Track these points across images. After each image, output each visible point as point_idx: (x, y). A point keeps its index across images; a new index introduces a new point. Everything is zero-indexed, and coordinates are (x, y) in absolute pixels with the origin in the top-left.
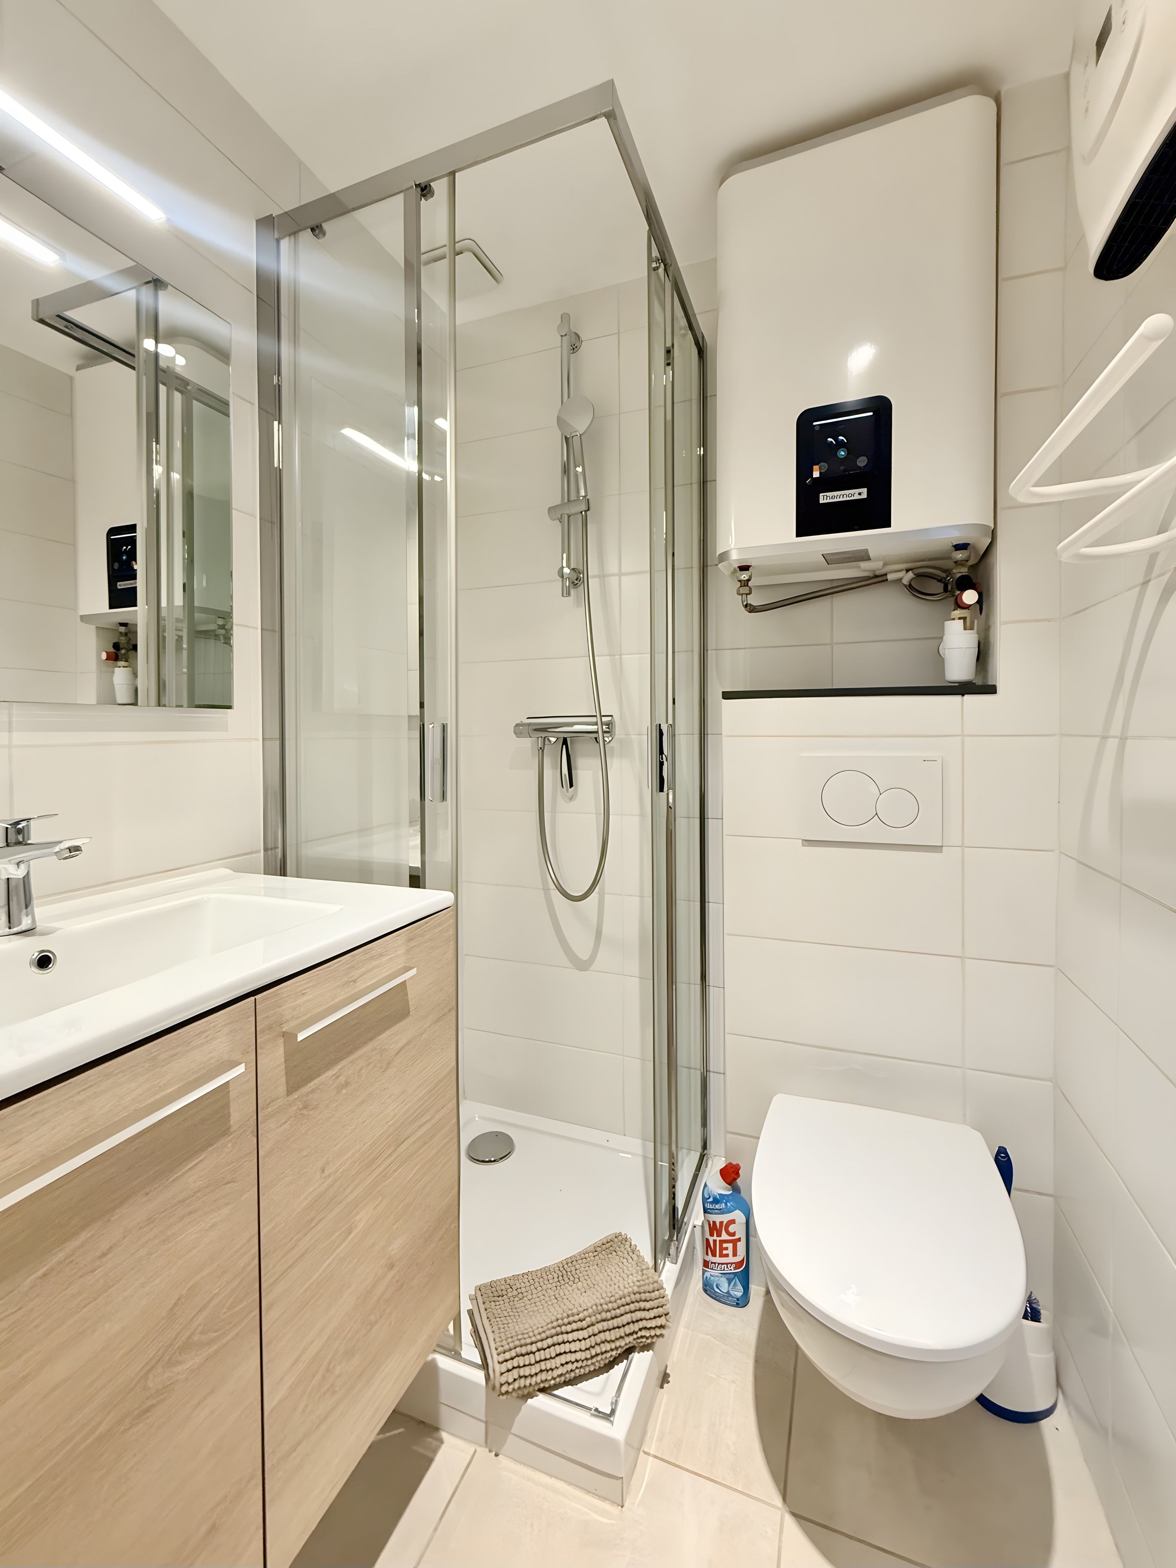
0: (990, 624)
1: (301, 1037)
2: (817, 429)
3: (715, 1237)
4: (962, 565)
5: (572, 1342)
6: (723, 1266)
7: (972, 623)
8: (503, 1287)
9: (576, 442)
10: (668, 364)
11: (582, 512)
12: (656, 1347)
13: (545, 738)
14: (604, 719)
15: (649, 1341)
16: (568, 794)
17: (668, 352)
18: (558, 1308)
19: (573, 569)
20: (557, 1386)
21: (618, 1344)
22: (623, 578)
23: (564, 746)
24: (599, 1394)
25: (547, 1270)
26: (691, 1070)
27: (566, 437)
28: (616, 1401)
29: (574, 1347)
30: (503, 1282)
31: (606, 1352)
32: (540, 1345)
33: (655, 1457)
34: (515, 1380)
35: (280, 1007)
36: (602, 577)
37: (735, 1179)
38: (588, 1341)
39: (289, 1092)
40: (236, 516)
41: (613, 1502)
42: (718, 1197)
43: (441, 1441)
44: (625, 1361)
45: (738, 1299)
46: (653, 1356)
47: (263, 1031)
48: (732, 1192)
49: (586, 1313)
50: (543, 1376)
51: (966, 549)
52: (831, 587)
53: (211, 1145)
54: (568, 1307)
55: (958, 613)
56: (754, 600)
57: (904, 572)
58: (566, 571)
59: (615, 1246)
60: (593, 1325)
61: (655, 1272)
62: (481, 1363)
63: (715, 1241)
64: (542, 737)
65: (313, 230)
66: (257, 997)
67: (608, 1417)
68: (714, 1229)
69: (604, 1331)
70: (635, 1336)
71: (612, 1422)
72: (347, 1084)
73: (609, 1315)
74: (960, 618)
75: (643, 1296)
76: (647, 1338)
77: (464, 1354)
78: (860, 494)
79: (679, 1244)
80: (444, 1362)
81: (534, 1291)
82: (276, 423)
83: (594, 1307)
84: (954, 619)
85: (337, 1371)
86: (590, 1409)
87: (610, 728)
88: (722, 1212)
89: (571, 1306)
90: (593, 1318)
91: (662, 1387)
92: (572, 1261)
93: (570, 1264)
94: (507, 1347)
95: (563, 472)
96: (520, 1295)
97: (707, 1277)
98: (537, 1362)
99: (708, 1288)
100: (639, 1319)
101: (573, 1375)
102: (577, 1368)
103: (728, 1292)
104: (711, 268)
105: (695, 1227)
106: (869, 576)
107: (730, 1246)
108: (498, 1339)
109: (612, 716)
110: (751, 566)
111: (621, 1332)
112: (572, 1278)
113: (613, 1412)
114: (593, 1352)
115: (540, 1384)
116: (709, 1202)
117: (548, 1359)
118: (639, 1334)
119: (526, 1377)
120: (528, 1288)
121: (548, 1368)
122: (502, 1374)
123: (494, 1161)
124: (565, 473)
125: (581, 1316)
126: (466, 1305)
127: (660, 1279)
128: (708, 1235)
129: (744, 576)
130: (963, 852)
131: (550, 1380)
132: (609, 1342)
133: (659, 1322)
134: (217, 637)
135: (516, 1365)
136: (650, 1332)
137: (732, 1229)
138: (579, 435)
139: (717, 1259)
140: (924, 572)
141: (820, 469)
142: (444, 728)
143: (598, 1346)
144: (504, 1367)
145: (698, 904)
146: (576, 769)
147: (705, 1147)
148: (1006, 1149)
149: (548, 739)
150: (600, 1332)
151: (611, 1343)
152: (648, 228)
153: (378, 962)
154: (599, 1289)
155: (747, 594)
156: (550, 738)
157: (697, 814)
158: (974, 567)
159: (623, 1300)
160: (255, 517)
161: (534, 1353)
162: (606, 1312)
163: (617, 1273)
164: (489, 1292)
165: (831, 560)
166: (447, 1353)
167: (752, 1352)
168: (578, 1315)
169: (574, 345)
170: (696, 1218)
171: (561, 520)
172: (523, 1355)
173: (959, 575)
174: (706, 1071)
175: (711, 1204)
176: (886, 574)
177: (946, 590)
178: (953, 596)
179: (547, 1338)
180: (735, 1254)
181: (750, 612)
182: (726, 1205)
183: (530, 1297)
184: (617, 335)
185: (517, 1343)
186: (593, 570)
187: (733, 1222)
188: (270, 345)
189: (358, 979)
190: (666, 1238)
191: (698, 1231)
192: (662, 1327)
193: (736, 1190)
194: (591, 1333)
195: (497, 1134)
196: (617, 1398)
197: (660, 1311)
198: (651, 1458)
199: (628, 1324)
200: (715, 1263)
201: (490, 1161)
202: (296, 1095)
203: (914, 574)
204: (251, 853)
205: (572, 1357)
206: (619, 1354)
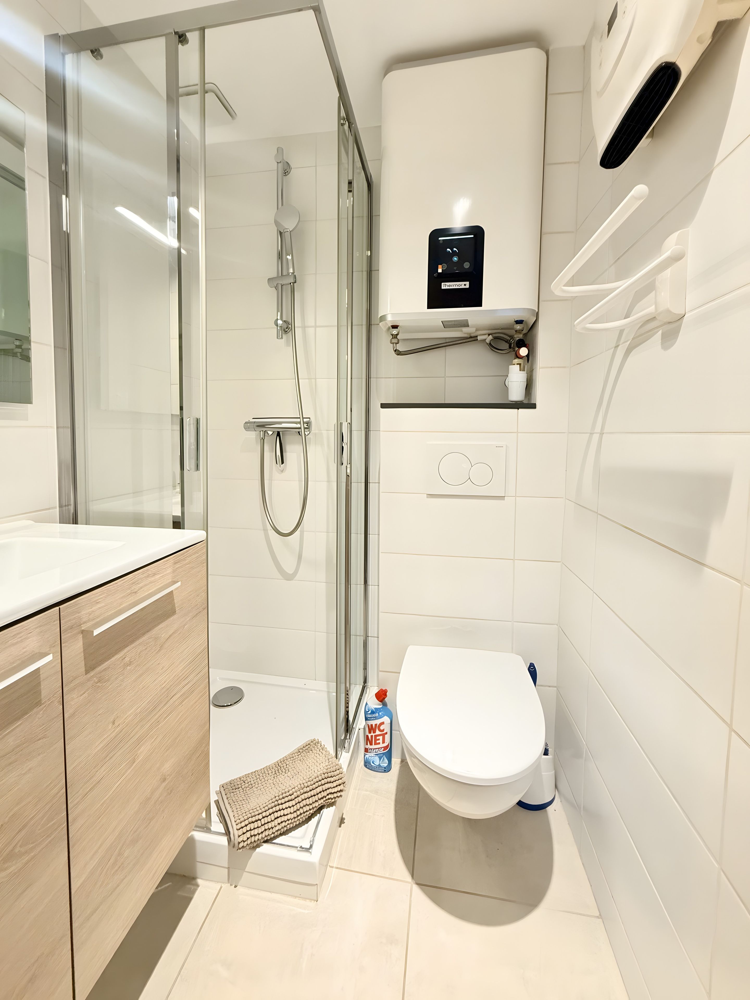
0: (534, 368)
1: (96, 632)
2: (441, 242)
3: (372, 734)
4: (520, 333)
5: (285, 809)
6: (376, 750)
7: (524, 367)
8: (239, 783)
9: (287, 235)
10: (350, 191)
11: (291, 283)
12: (337, 803)
13: (265, 431)
14: (305, 420)
15: (333, 800)
16: (280, 468)
17: (350, 183)
18: (275, 790)
19: (284, 321)
20: (275, 838)
21: (314, 805)
22: (317, 329)
23: (278, 437)
24: (303, 837)
25: (268, 768)
26: (358, 636)
27: (280, 232)
28: (313, 839)
29: (286, 812)
30: (239, 780)
31: (307, 811)
32: (264, 814)
33: (337, 868)
34: (248, 838)
35: (79, 613)
36: (304, 327)
37: (384, 698)
38: (295, 807)
39: (87, 672)
40: (32, 262)
41: (311, 900)
42: (374, 710)
43: (198, 886)
44: (318, 815)
45: (385, 768)
46: (335, 809)
47: (66, 630)
48: (382, 706)
49: (293, 790)
50: (267, 833)
51: (522, 323)
52: (445, 342)
53: (26, 714)
54: (282, 788)
55: (516, 361)
56: (400, 347)
57: (487, 335)
58: (280, 322)
59: (311, 747)
60: (298, 796)
61: (337, 759)
62: (224, 832)
63: (372, 736)
64: (263, 431)
65: (92, 52)
66: (61, 607)
67: (308, 850)
68: (371, 729)
69: (305, 799)
70: (325, 799)
71: (311, 853)
72: (130, 663)
73: (308, 789)
74: (517, 364)
75: (330, 775)
76: (332, 799)
77: (213, 829)
78: (465, 285)
79: (350, 741)
80: (198, 836)
81: (260, 782)
82: (64, 197)
83: (299, 786)
84: (514, 364)
85: (126, 854)
86: (297, 847)
87: (309, 425)
88: (376, 718)
89: (284, 788)
90: (299, 793)
91: (340, 826)
92: (283, 760)
93: (283, 762)
94: (242, 819)
95: (278, 258)
96: (250, 786)
97: (367, 758)
98: (262, 825)
99: (367, 764)
100: (327, 789)
101: (285, 829)
102: (288, 824)
103: (379, 765)
104: (378, 130)
105: (360, 729)
106: (468, 337)
107: (381, 738)
108: (236, 815)
109: (309, 418)
110: (399, 326)
111: (316, 798)
112: (284, 770)
113: (311, 846)
114: (298, 813)
115: (264, 838)
116: (368, 714)
117: (270, 822)
118: (327, 798)
119: (255, 835)
120: (255, 781)
121: (270, 828)
122: (239, 836)
123: (231, 705)
124: (280, 258)
125: (291, 792)
126: (214, 797)
127: (339, 763)
128: (367, 733)
129: (395, 331)
130: (516, 498)
131: (271, 835)
132: (308, 805)
133: (339, 788)
134: (14, 355)
135: (248, 829)
136: (334, 795)
137: (382, 728)
138: (289, 231)
139: (374, 746)
140: (498, 336)
141: (442, 267)
142: (198, 421)
143: (302, 809)
144: (241, 832)
145: (363, 535)
146: (286, 452)
147: (365, 681)
148: (534, 664)
149: (267, 432)
150: (303, 800)
151: (310, 805)
152: (339, 95)
153: (153, 579)
154: (302, 774)
155: (396, 343)
156: (268, 432)
157: (363, 480)
158: (525, 335)
159: (317, 778)
160: (47, 263)
161: (260, 820)
162: (306, 788)
163: (313, 763)
164: (229, 787)
165: (447, 325)
166: (201, 830)
167: (393, 797)
168: (289, 792)
169: (286, 170)
170: (360, 723)
171: (276, 288)
172: (253, 822)
173: (518, 339)
174: (367, 636)
175: (370, 715)
176: (477, 336)
177: (510, 347)
178: (514, 351)
179: (269, 809)
180: (383, 742)
181: (398, 355)
182: (379, 713)
183: (257, 786)
184: (315, 167)
185: (249, 815)
186: (298, 323)
187: (383, 723)
188: (58, 135)
189: (137, 591)
190: (343, 738)
191: (362, 732)
192: (341, 791)
193: (385, 705)
194: (297, 802)
195: (232, 688)
196: (314, 837)
197: (340, 781)
198: (334, 869)
199: (320, 792)
200: (372, 749)
201: (228, 706)
202: (92, 674)
203: (493, 337)
204: (49, 509)
205: (285, 818)
206: (315, 811)
